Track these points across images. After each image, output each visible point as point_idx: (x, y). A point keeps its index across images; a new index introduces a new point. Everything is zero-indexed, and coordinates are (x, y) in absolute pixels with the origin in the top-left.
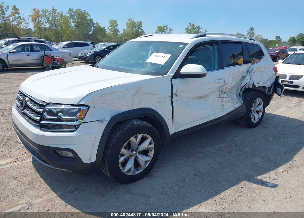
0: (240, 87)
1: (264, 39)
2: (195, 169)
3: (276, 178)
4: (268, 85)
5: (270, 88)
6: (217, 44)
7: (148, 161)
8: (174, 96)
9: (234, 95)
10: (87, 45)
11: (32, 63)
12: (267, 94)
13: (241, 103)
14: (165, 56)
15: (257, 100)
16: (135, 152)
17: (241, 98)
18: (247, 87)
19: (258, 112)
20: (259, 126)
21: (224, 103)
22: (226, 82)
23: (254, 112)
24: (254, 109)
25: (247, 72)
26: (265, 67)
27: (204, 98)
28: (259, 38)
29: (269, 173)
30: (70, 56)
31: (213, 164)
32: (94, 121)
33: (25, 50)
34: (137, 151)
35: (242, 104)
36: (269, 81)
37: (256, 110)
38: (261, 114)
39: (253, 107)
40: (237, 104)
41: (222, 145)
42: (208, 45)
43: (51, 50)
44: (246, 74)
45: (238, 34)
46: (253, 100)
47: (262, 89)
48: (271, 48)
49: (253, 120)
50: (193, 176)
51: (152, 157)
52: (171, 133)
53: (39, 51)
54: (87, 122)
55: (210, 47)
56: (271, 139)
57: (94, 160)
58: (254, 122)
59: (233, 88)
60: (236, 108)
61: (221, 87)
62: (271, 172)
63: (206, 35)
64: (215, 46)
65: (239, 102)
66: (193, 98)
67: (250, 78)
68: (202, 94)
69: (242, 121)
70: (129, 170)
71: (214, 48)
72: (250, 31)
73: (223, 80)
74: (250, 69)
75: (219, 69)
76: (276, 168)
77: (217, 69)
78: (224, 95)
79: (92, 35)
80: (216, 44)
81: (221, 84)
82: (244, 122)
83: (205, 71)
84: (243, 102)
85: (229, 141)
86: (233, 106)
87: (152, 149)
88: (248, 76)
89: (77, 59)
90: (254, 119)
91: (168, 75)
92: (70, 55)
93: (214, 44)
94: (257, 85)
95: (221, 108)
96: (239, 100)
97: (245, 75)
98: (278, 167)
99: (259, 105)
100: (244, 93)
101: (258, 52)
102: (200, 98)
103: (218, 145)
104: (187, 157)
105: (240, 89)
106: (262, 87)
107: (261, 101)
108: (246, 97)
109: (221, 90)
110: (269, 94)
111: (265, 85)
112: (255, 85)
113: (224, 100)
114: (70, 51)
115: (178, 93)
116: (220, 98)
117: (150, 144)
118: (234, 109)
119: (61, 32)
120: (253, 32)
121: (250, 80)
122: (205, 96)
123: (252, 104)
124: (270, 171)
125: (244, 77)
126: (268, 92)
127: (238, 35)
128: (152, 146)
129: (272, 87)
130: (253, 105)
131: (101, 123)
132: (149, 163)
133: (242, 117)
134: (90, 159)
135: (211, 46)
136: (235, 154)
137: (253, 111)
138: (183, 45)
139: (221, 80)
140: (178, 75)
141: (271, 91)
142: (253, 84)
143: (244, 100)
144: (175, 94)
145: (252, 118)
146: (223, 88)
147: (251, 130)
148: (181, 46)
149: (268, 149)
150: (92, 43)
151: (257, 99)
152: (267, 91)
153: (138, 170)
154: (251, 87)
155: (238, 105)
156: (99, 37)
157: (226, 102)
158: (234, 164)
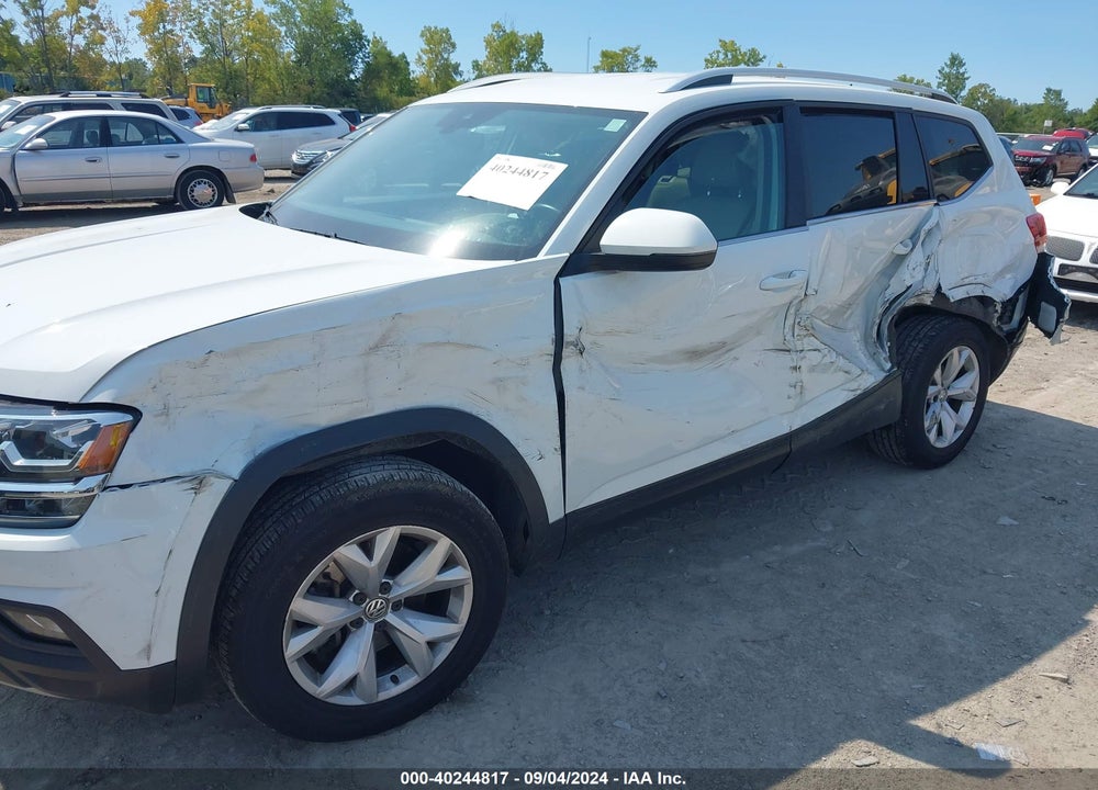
0: (880, 301)
1: (1002, 101)
2: (662, 667)
3: (1017, 716)
4: (1002, 290)
5: (1010, 304)
6: (780, 119)
7: (448, 638)
8: (566, 352)
9: (855, 338)
10: (325, 121)
11: (109, 189)
12: (997, 331)
13: (883, 370)
14: (542, 170)
15: (952, 354)
16: (374, 604)
17: (882, 347)
18: (912, 302)
19: (955, 404)
20: (960, 460)
21: (805, 375)
22: (813, 285)
23: (938, 404)
24: (939, 392)
25: (911, 238)
26: (993, 215)
27: (712, 354)
28: (982, 96)
29: (987, 693)
30: (252, 164)
31: (744, 641)
32: (164, 480)
33: (86, 140)
34: (387, 600)
35: (885, 374)
36: (1008, 276)
37: (950, 393)
38: (967, 409)
39: (934, 384)
40: (865, 376)
41: (796, 549)
42: (741, 123)
43: (179, 141)
44: (906, 246)
45: (904, 79)
46: (937, 357)
47: (977, 311)
48: (1026, 136)
49: (932, 436)
50: (652, 702)
51: (465, 621)
52: (555, 513)
53: (139, 143)
54: (131, 485)
55: (750, 131)
56: (1006, 520)
57: (166, 652)
58: (939, 445)
59: (848, 305)
60: (859, 392)
61: (793, 309)
62: (998, 686)
63: (735, 79)
64: (773, 128)
65: (872, 367)
66: (662, 359)
67: (923, 265)
68: (702, 340)
69: (886, 441)
70: (350, 685)
71: (767, 136)
72: (947, 70)
73: (799, 278)
74: (927, 227)
75: (786, 227)
76: (1020, 665)
77: (775, 228)
78: (806, 340)
79: (359, 85)
80: (774, 116)
81: (795, 292)
82: (894, 448)
83: (709, 243)
84: (892, 368)
85: (829, 528)
86: (848, 386)
87: (463, 586)
88: (918, 256)
89: (288, 173)
90: (940, 432)
91: (541, 256)
92: (253, 158)
93: (766, 119)
94: (955, 295)
95: (789, 398)
96: (873, 356)
97: (902, 250)
98: (1030, 660)
99: (963, 372)
100: (896, 326)
101: (966, 153)
102: (695, 354)
103: (777, 548)
104: (638, 605)
105: (880, 311)
106: (975, 302)
107: (969, 359)
108: (907, 343)
109: (790, 322)
110: (1006, 328)
111: (989, 293)
112: (947, 293)
113: (804, 365)
114: (252, 145)
115: (586, 340)
116: (787, 356)
117: (449, 564)
118: (850, 396)
119: (248, 74)
120: (961, 71)
121: (926, 270)
122: (720, 349)
123: (934, 370)
124: (994, 680)
125: (899, 260)
126: (1000, 319)
127: (904, 83)
128: (461, 573)
129: (1021, 297)
130: (937, 374)
131: (197, 490)
132: (450, 646)
133: (888, 428)
134: (148, 650)
135: (754, 124)
136: (847, 590)
137: (936, 399)
138: (621, 123)
139: (790, 275)
140: (588, 258)
141: (1017, 317)
142: (939, 287)
143: (898, 356)
144: (572, 343)
145: (929, 431)
146: (803, 309)
147: (924, 478)
148: (615, 125)
149: (991, 571)
150: (344, 115)
151: (955, 351)
152: (997, 315)
153: (395, 680)
154: (928, 301)
155: (870, 380)
156: (382, 92)
157: (812, 369)
158: (837, 643)
